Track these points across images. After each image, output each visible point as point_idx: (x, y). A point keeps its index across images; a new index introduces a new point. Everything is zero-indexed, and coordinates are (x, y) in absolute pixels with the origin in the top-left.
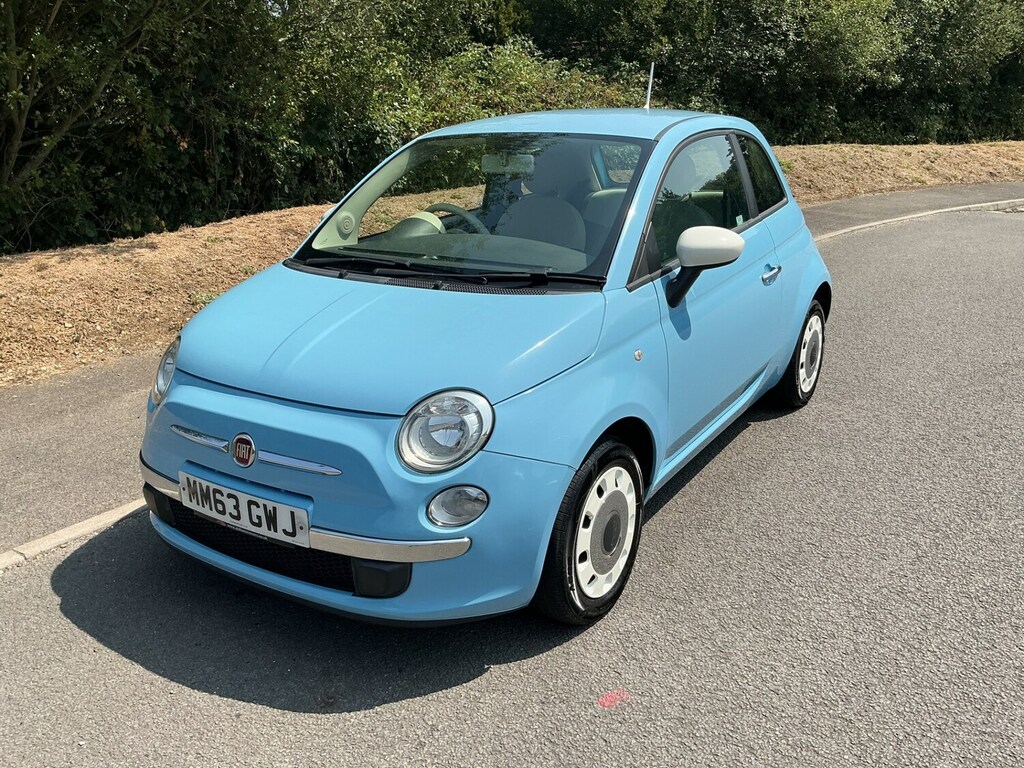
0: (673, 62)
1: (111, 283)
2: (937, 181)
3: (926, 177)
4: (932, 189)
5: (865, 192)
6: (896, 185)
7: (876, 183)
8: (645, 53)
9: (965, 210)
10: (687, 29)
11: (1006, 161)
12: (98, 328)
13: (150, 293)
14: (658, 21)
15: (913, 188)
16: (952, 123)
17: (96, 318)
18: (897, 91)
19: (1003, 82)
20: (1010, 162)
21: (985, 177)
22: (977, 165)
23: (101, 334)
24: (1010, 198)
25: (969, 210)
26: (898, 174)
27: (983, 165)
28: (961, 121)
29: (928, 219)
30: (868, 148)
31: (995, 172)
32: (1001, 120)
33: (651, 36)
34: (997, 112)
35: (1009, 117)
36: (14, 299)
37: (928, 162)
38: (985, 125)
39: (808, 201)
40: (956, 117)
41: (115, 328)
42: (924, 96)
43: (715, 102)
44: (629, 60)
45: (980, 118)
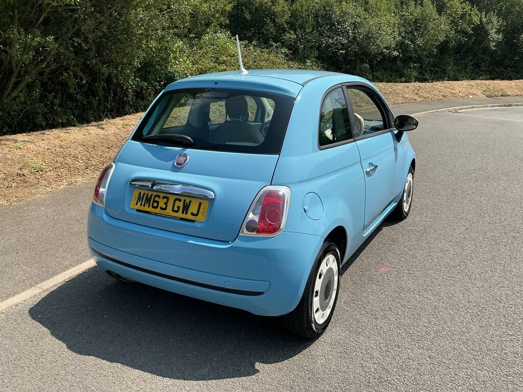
0: (296, 43)
1: (91, 144)
2: (421, 99)
3: (416, 97)
4: (420, 102)
5: (392, 104)
6: (404, 101)
7: (396, 100)
8: (284, 39)
9: (436, 112)
10: (302, 27)
11: (449, 90)
12: (94, 163)
13: (109, 148)
14: (287, 23)
15: (411, 102)
16: (420, 73)
17: (91, 159)
18: (395, 58)
19: (442, 54)
20: (451, 91)
21: (441, 97)
22: (437, 92)
23: (96, 165)
24: (453, 107)
25: (438, 112)
26: (404, 96)
27: (439, 92)
28: (424, 71)
29: (422, 115)
30: (390, 84)
31: (445, 95)
32: (441, 72)
33: (285, 31)
34: (440, 68)
35: (445, 70)
36: (54, 150)
37: (416, 91)
38: (435, 74)
39: (368, 109)
40: (422, 70)
41: (101, 163)
42: (407, 60)
43: (317, 63)
44: (277, 42)
45: (432, 71)
